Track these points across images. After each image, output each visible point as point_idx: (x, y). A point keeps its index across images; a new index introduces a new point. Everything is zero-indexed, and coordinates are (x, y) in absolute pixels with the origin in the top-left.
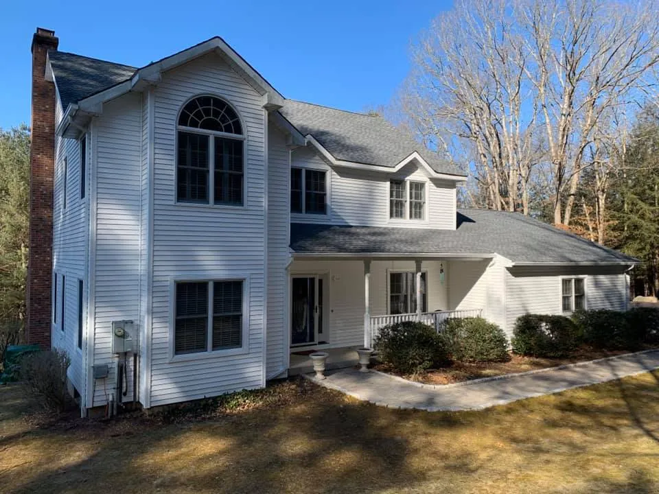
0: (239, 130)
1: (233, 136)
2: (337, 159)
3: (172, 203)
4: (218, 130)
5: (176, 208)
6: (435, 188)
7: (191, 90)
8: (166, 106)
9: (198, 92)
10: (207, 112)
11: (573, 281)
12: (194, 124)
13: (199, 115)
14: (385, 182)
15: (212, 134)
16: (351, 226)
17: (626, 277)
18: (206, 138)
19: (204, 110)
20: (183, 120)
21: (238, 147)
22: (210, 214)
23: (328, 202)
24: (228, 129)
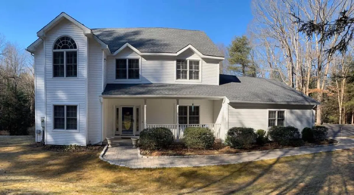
0: (75, 47)
1: (74, 50)
2: (142, 52)
3: (51, 78)
4: (68, 49)
5: (53, 80)
6: (206, 63)
7: (57, 36)
8: (49, 44)
9: (59, 36)
10: (63, 43)
11: (277, 112)
12: (59, 48)
13: (61, 45)
14: (174, 61)
15: (65, 51)
16: (152, 84)
17: (312, 111)
18: (63, 53)
19: (62, 42)
20: (55, 48)
21: (75, 54)
22: (65, 81)
23: (140, 73)
24: (71, 48)
